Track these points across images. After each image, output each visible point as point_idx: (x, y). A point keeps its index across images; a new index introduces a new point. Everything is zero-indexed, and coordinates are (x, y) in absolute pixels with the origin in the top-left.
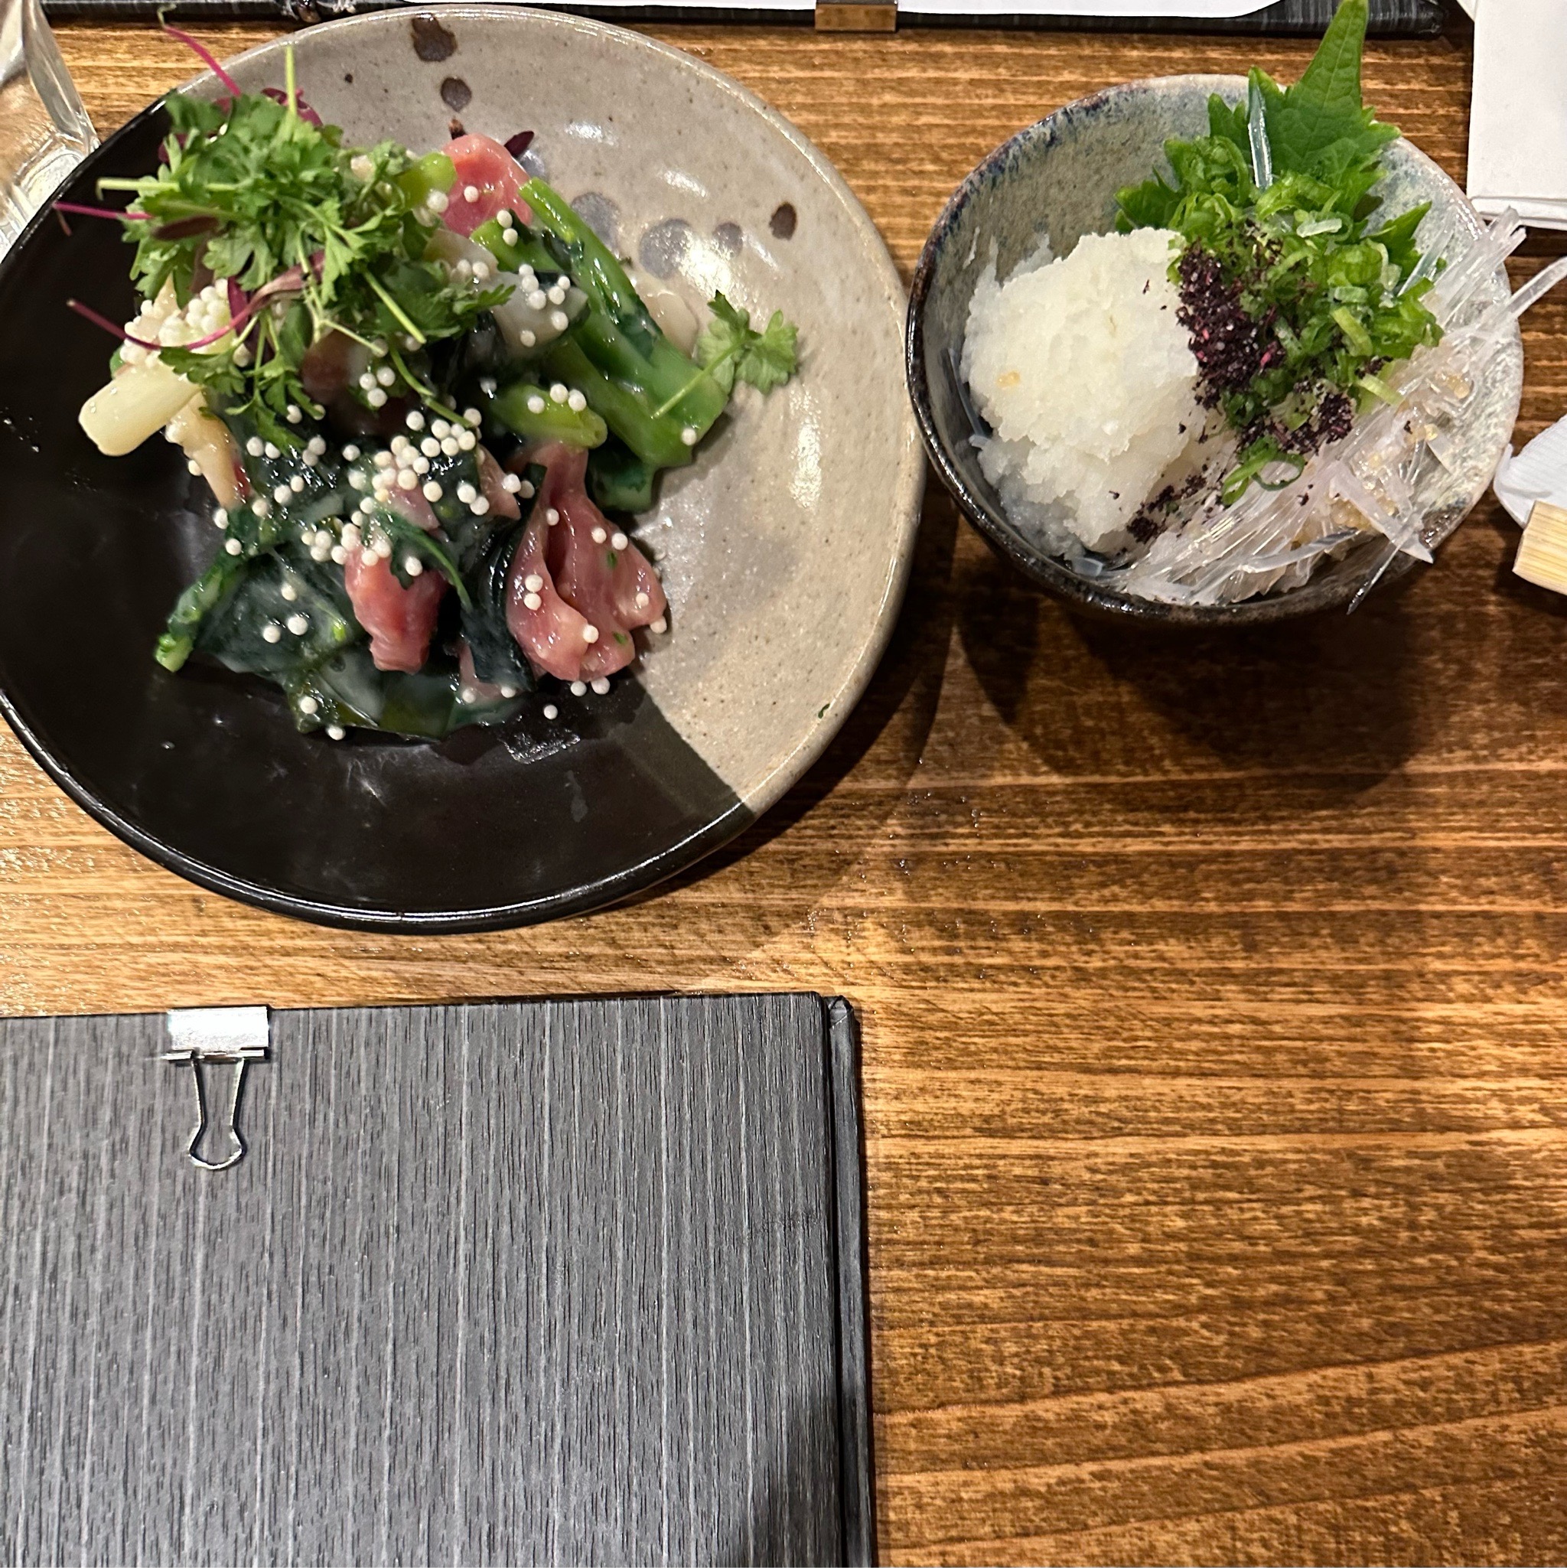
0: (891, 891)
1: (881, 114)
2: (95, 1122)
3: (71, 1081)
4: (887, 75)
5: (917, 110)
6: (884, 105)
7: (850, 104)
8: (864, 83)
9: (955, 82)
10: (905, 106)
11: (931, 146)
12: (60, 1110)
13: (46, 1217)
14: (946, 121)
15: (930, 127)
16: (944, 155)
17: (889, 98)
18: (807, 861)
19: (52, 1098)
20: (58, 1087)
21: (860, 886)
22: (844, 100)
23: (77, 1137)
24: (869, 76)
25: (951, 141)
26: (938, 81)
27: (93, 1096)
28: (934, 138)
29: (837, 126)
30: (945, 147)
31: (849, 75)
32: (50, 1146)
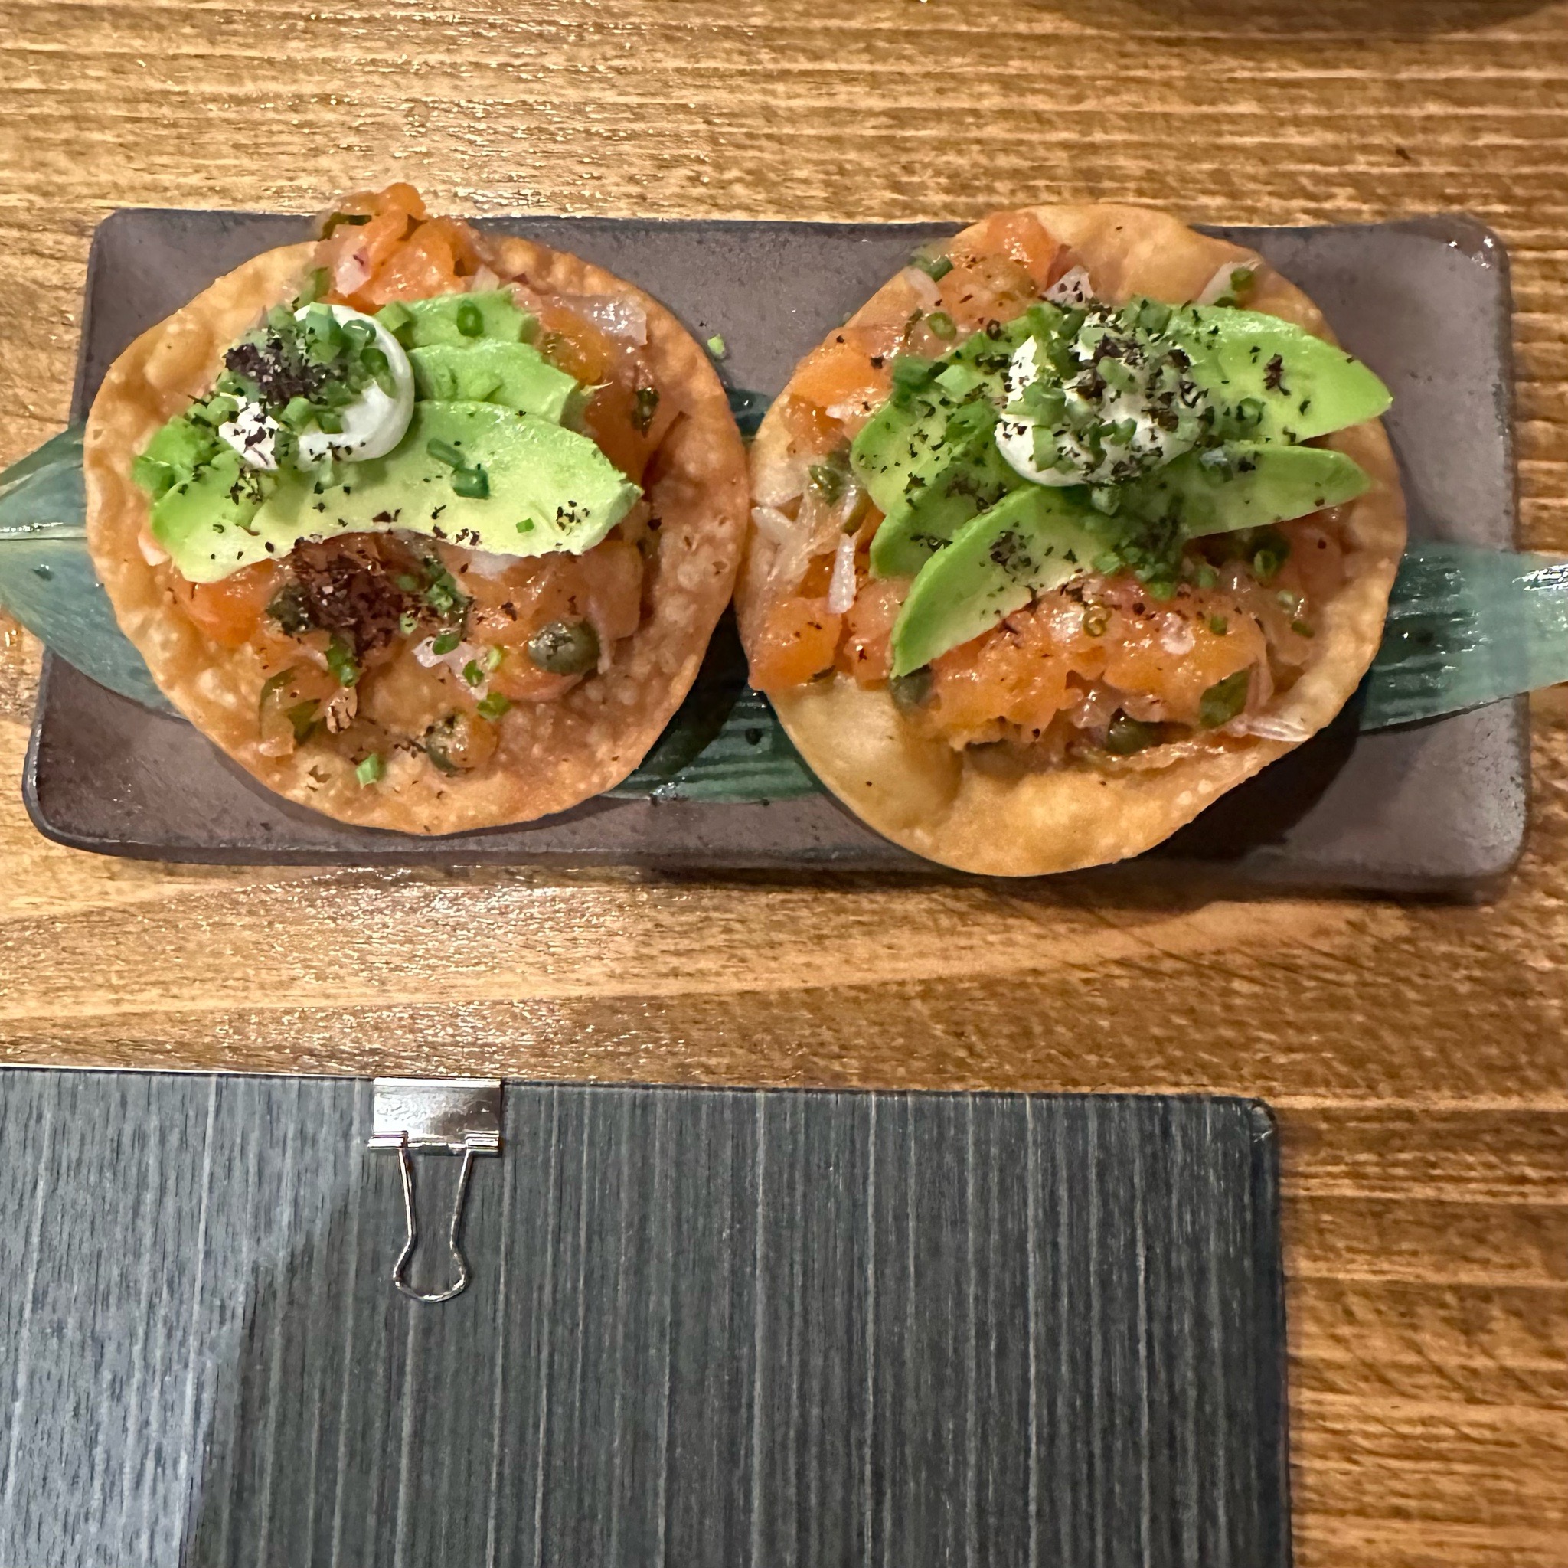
0: (1527, 1264)
1: (1425, 130)
2: (269, 1223)
3: (237, 1164)
4: (1430, 75)
5: (1475, 127)
6: (1429, 118)
7: (1382, 117)
8: (1396, 86)
9: (1524, 84)
10: (1457, 118)
11: (1498, 176)
12: (221, 1207)
13: (200, 1353)
14: (1519, 142)
15: (1495, 149)
16: (1519, 191)
17: (1434, 108)
18: (1400, 1214)
19: (211, 1189)
20: (220, 1172)
21: (1481, 1252)
22: (1371, 111)
23: (245, 1244)
24: (1404, 75)
25: (1526, 170)
26: (1499, 83)
27: (266, 1189)
28: (1499, 167)
29: (1366, 149)
30: (1519, 179)
31: (1378, 75)
32: (208, 1254)
